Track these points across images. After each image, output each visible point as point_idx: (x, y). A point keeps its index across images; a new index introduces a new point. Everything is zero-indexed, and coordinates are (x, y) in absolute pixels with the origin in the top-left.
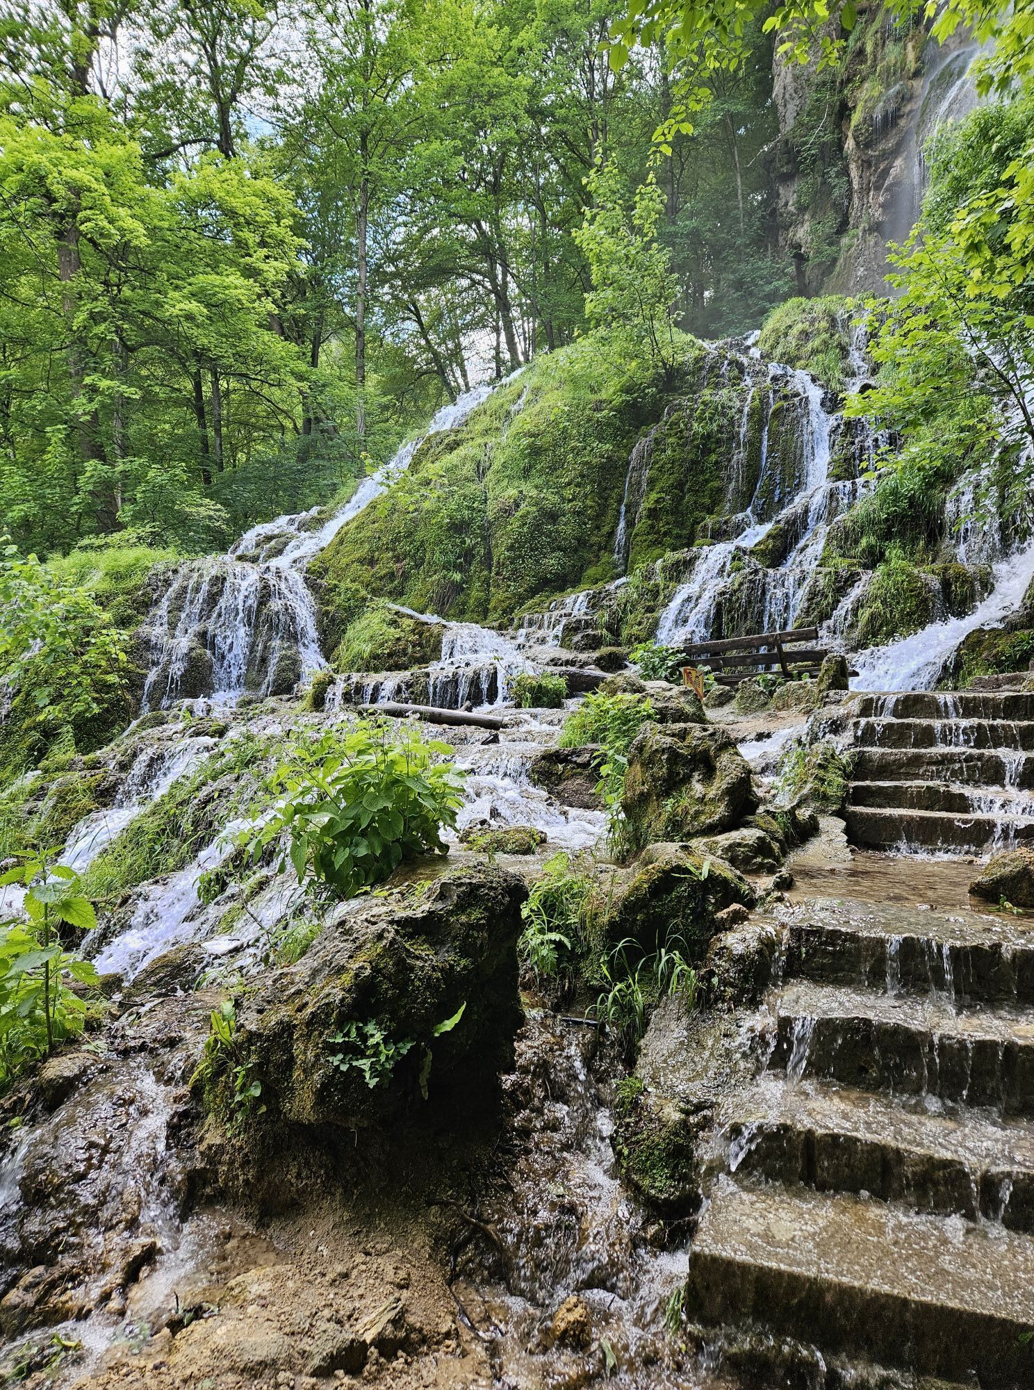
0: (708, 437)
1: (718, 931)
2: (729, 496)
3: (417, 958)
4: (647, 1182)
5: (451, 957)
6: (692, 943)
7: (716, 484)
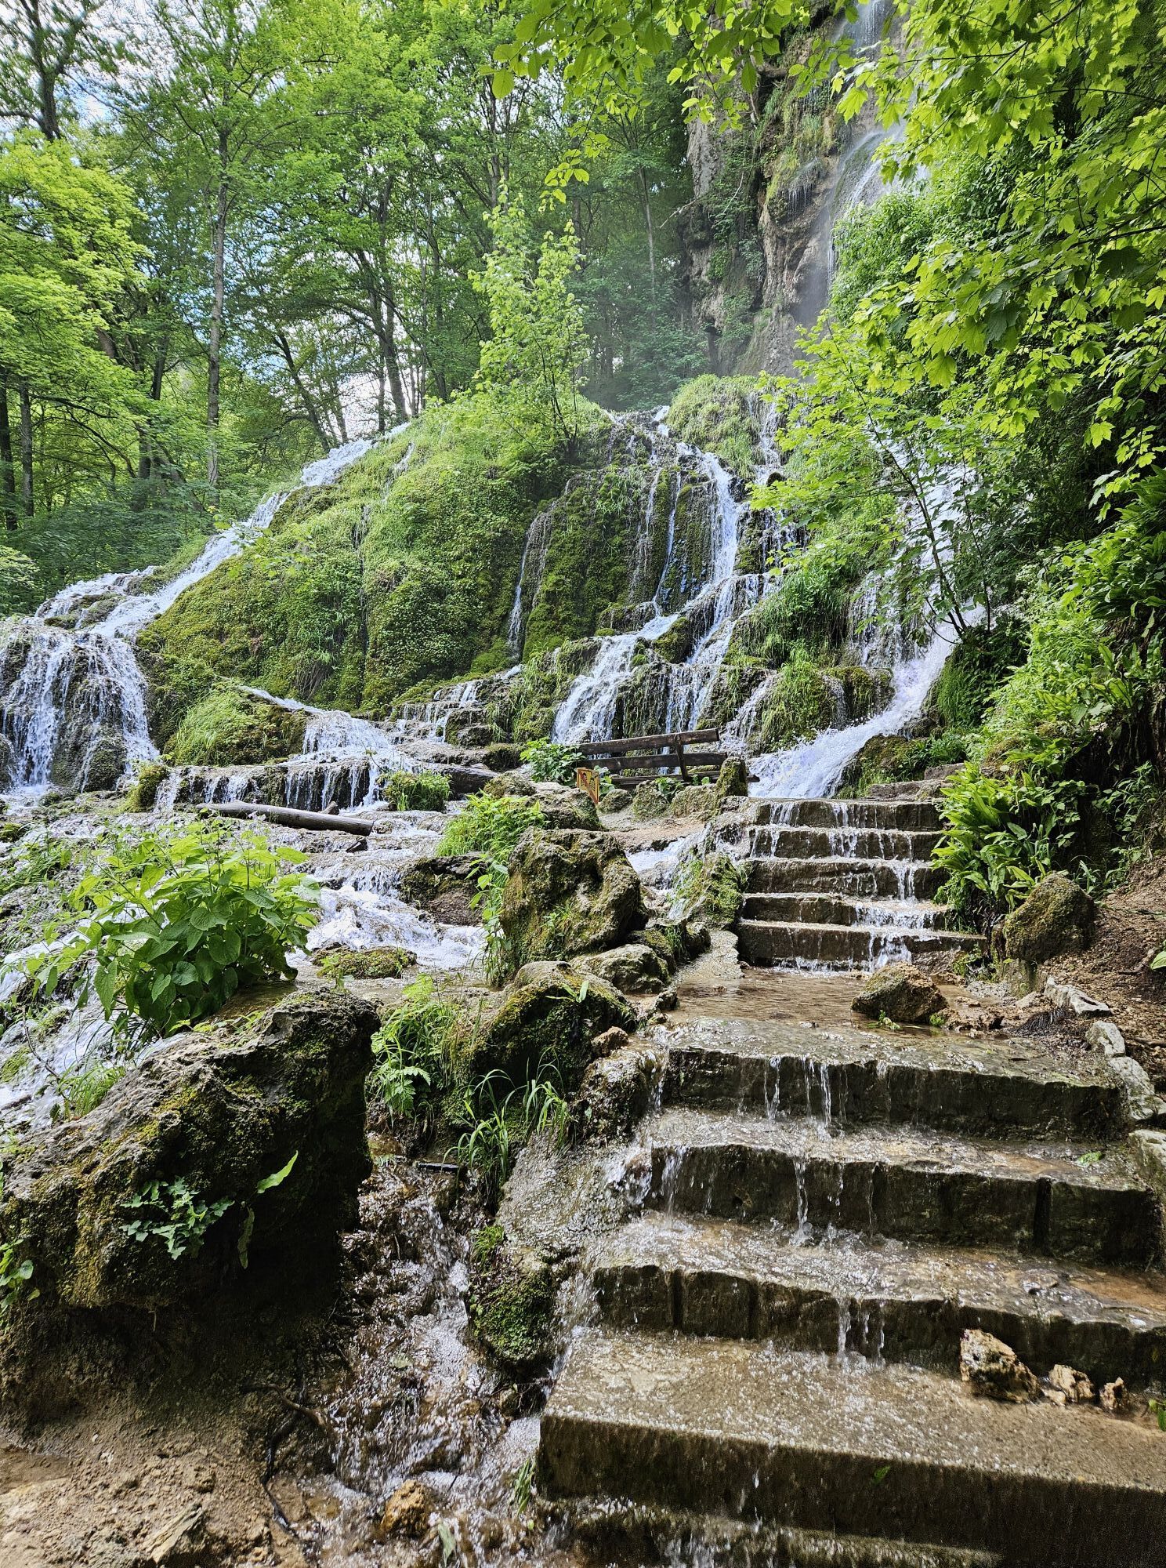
0: (612, 517)
1: (595, 1057)
2: (633, 583)
3: (241, 1102)
4: (501, 1343)
5: (282, 1100)
6: (566, 1073)
7: (620, 569)
